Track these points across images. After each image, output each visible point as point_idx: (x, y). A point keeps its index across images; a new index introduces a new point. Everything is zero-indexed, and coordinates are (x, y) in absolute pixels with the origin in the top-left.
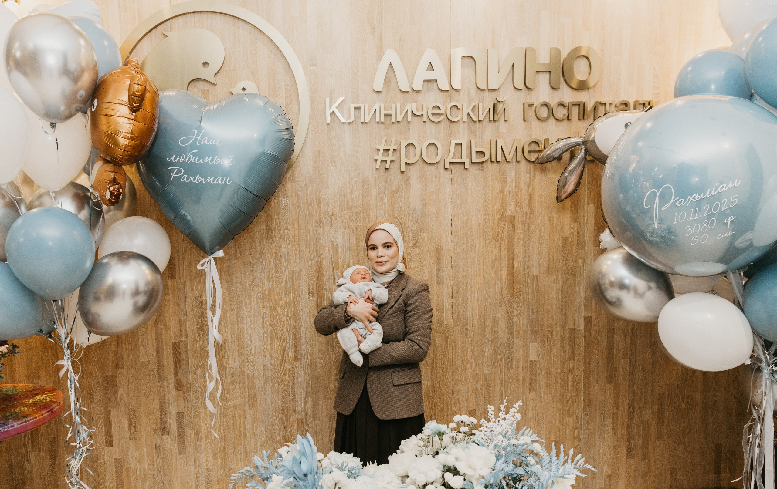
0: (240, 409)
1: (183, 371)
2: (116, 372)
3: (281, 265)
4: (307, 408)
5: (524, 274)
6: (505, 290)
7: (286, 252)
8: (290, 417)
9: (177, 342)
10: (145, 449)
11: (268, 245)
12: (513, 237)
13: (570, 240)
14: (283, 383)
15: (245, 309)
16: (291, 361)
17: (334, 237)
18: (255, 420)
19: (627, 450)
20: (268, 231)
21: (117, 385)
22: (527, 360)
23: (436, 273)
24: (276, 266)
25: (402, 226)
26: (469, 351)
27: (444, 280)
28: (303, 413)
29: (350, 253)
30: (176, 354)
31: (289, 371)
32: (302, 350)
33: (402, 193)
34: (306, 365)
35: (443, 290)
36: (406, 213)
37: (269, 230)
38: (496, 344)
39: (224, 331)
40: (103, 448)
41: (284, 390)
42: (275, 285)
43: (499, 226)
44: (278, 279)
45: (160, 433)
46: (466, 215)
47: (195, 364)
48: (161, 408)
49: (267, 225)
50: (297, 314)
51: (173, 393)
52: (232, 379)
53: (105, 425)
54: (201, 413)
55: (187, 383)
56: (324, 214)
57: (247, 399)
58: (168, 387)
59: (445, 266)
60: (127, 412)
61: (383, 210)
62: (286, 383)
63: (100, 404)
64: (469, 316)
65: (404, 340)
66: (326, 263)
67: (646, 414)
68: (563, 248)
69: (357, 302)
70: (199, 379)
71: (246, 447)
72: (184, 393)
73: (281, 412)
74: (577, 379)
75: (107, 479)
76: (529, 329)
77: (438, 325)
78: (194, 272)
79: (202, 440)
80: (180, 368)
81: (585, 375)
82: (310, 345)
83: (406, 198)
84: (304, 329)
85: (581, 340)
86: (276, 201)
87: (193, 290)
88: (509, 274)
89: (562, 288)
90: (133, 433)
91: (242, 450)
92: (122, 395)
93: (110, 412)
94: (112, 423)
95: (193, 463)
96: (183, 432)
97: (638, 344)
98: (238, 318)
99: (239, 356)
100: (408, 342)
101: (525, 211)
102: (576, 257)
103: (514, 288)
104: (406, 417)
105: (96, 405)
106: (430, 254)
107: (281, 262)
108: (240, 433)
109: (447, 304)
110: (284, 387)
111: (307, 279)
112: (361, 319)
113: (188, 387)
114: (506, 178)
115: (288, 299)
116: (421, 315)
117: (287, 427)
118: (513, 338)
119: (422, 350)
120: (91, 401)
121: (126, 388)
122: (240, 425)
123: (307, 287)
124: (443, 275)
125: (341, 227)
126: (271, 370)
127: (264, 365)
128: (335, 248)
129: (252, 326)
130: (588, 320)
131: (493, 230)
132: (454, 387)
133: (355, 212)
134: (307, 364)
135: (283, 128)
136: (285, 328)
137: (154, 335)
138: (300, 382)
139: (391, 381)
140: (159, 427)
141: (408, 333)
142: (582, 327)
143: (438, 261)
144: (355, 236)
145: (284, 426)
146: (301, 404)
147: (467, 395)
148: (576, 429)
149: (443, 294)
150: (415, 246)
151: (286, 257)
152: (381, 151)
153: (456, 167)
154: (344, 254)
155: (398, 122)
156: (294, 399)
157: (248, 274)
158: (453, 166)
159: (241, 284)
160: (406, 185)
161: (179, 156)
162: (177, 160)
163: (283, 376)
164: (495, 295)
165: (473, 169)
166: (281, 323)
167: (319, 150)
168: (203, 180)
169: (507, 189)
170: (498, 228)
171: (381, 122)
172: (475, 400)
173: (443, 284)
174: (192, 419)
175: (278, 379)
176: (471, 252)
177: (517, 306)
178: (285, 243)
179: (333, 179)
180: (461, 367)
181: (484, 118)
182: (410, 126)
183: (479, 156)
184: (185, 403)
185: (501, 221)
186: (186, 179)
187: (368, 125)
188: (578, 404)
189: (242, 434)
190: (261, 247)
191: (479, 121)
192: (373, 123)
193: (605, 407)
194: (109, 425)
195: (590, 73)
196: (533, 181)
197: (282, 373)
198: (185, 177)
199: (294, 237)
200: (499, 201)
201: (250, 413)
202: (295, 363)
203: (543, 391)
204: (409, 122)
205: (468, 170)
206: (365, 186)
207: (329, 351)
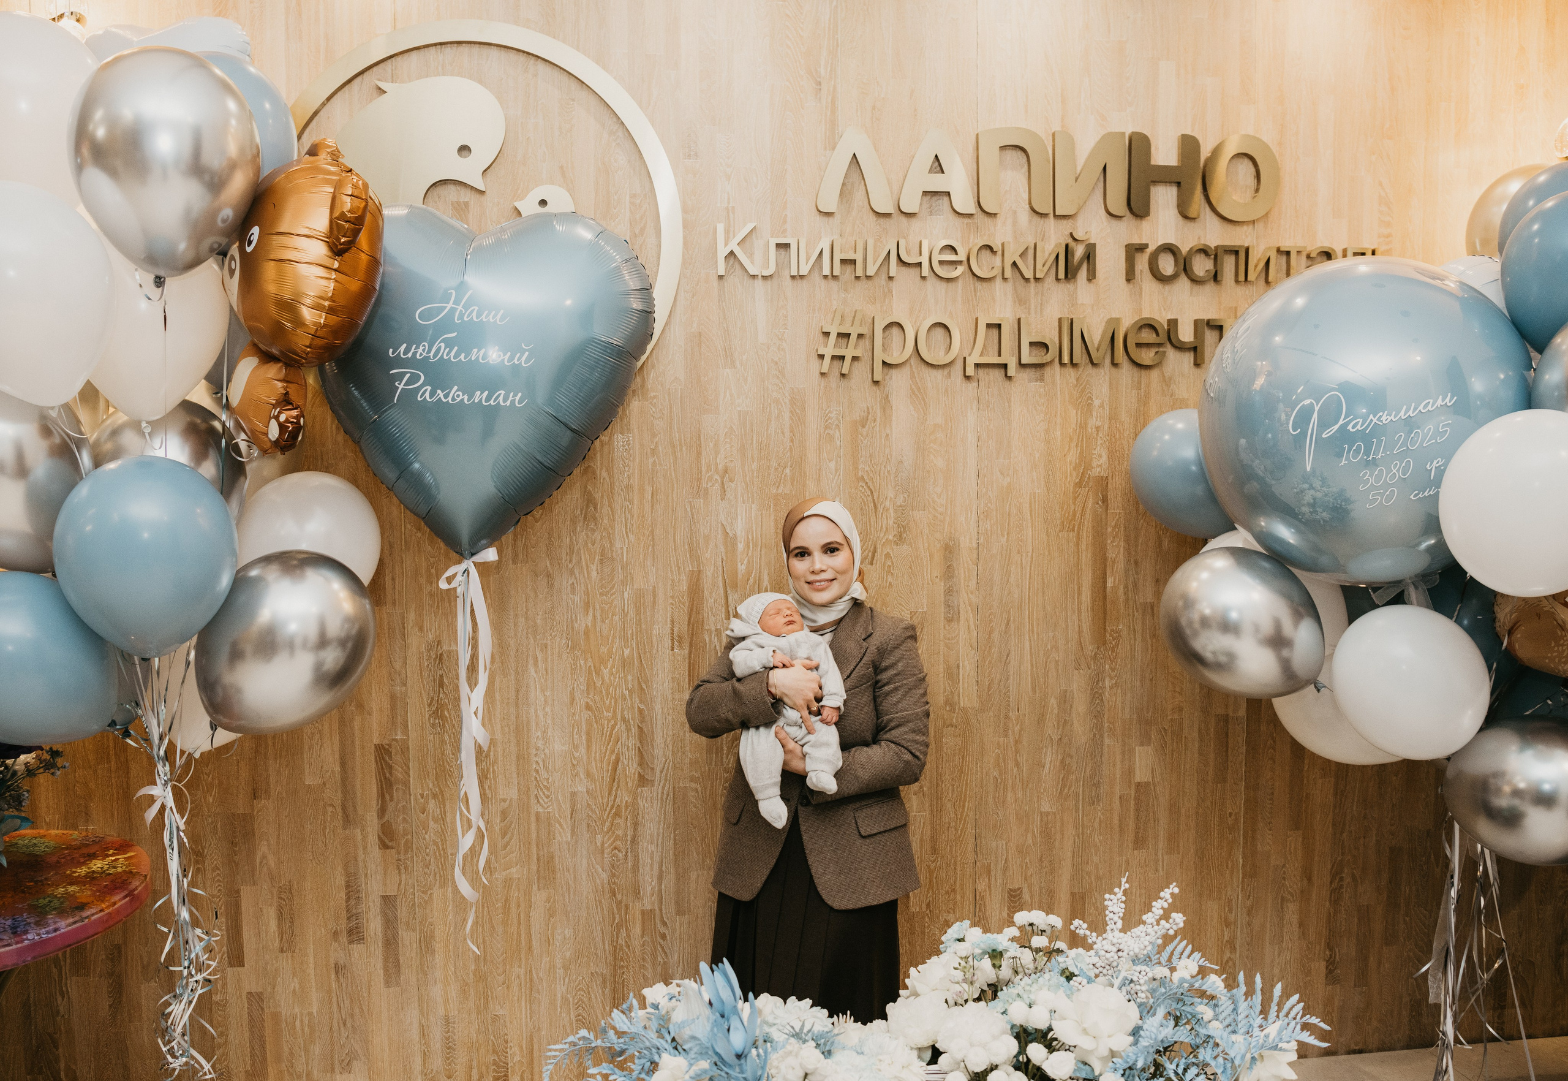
0: (519, 890)
1: (397, 805)
2: (252, 806)
3: (613, 579)
4: (663, 887)
5: (1127, 601)
6: (1087, 635)
7: (625, 549)
8: (627, 907)
9: (385, 742)
10: (312, 972)
11: (587, 535)
12: (1104, 521)
14: (614, 833)
15: (532, 671)
16: (630, 784)
17: (729, 520)
18: (551, 913)
19: (1327, 967)
20: (587, 507)
21: (254, 835)
22: (1130, 782)
23: (945, 596)
24: (602, 579)
25: (873, 497)
26: (1011, 764)
27: (961, 612)
28: (655, 899)
29: (763, 552)
30: (382, 768)
31: (627, 807)
32: (655, 761)
33: (873, 427)
34: (663, 793)
35: (958, 634)
36: (883, 468)
37: (589, 501)
38: (1067, 749)
41: (615, 848)
42: (598, 620)
43: (1075, 498)
44: (606, 607)
45: (345, 939)
46: (1008, 475)
47: (423, 791)
48: (348, 886)
49: (586, 492)
50: (645, 683)
51: (375, 852)
52: (502, 824)
53: (227, 919)
54: (434, 897)
55: (405, 833)
56: (709, 469)
57: (534, 867)
58: (364, 840)
59: (962, 582)
60: (275, 893)
61: (834, 462)
62: (620, 832)
63: (217, 875)
64: (1011, 690)
65: (878, 742)
66: (709, 574)
67: (1365, 892)
70: (431, 823)
71: (531, 971)
72: (399, 853)
73: (607, 895)
74: (1230, 821)
75: (231, 1037)
76: (1135, 717)
77: (948, 708)
78: (425, 591)
79: (437, 956)
80: (392, 800)
81: (1246, 813)
82: (673, 753)
83: (884, 436)
84: (659, 717)
85: (1240, 740)
86: (606, 439)
87: (421, 629)
88: (1094, 601)
90: (288, 942)
93: (238, 892)
94: (243, 917)
95: (417, 1005)
96: (395, 937)
98: (518, 691)
99: (518, 774)
103: (1105, 629)
105: (209, 877)
106: (932, 557)
107: (613, 570)
108: (519, 940)
109: (966, 663)
110: (614, 841)
111: (669, 609)
112: (795, 704)
113: (407, 841)
114: (1090, 399)
115: (627, 652)
116: (908, 691)
117: (619, 927)
118: (1102, 736)
121: (273, 841)
122: (519, 923)
123: (669, 625)
124: (959, 602)
125: (743, 496)
126: (588, 805)
127: (573, 794)
128: (730, 542)
129: (548, 710)
131: (1062, 508)
132: (978, 841)
133: (774, 464)
134: (665, 792)
135: (632, 288)
136: (619, 714)
137: (335, 726)
138: (649, 832)
139: (855, 827)
140: (343, 926)
141: (886, 727)
142: (1242, 712)
143: (949, 573)
144: (773, 517)
145: (615, 926)
146: (652, 878)
147: (1004, 858)
148: (1227, 927)
149: (958, 642)
150: (900, 538)
151: (625, 559)
152: (833, 336)
153: (988, 374)
154: (750, 554)
155: (868, 277)
156: (636, 868)
157: (541, 596)
158: (981, 371)
159: (526, 619)
160: (884, 409)
161: (414, 346)
162: (410, 355)
163: (613, 819)
164: (1067, 642)
165: (1023, 379)
166: (610, 702)
167: (700, 333)
168: (466, 397)
169: (1093, 422)
170: (1074, 503)
171: (833, 276)
172: (1022, 867)
173: (959, 620)
174: (414, 910)
175: (603, 825)
176: (1018, 553)
177: (1111, 668)
178: (624, 529)
179: (728, 395)
180: (994, 798)
181: (1047, 274)
182: (894, 285)
183: (1035, 351)
184: (400, 875)
185: (1081, 487)
186: (427, 394)
187: (805, 281)
188: (1232, 873)
189: (523, 944)
190: (571, 538)
191: (1036, 279)
192: (816, 278)
193: (1284, 879)
194: (236, 920)
195: (1257, 191)
196: (1145, 405)
197: (611, 810)
198: (426, 390)
199: (643, 517)
200: (1077, 446)
201: (540, 898)
202: (639, 789)
203: (1161, 846)
204: (891, 278)
205: (1014, 380)
206: (797, 411)
207: (713, 764)
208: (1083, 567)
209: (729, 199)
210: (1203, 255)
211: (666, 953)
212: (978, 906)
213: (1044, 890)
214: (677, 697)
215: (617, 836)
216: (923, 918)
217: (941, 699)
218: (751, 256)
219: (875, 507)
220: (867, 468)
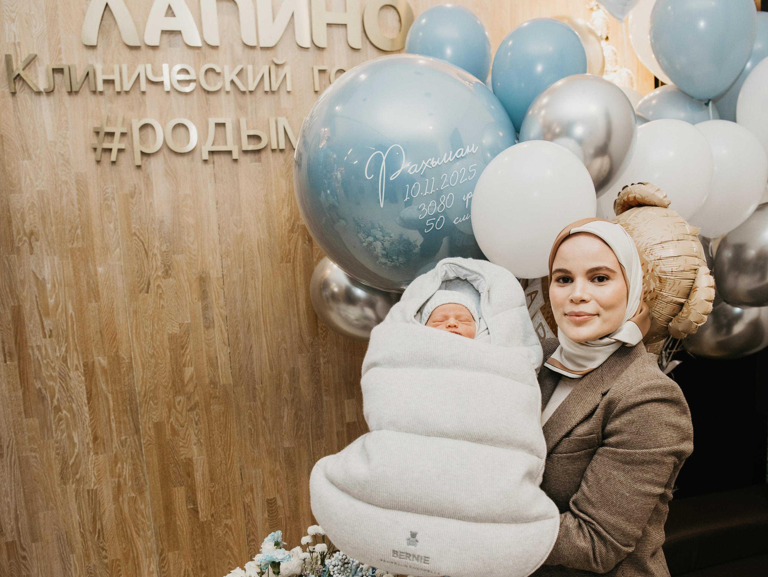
4: (20, 525)
6: (305, 329)
12: (311, 255)
17: (38, 268)
22: (342, 423)
23: (203, 311)
25: (144, 246)
26: (260, 419)
27: (216, 321)
28: (15, 532)
29: (66, 290)
33: (140, 198)
34: (11, 462)
35: (215, 336)
36: (149, 226)
38: (298, 405)
43: (289, 241)
46: (241, 227)
56: (18, 233)
59: (214, 300)
61: (113, 223)
64: (255, 369)
66: (27, 307)
76: (342, 381)
77: (212, 386)
82: (15, 433)
83: (148, 204)
103: (317, 326)
106: (190, 285)
109: (222, 355)
118: (321, 395)
124: (213, 314)
125: (47, 251)
128: (40, 284)
131: (281, 247)
132: (242, 470)
133: (68, 227)
134: (13, 461)
138: (3, 489)
143: (204, 295)
144: (71, 265)
146: (10, 519)
147: (262, 479)
149: (215, 342)
150: (167, 274)
152: (102, 134)
153: (220, 158)
154: (57, 291)
155: (127, 92)
158: (214, 157)
160: (147, 185)
164: (292, 337)
165: (246, 160)
170: (289, 243)
173: (214, 327)
176: (252, 279)
177: (324, 351)
179: (28, 179)
180: (250, 442)
182: (147, 98)
183: (253, 141)
185: (293, 232)
191: (251, 92)
200: (288, 205)
204: (144, 93)
205: (240, 161)
206: (82, 188)
207: (46, 438)
208: (299, 286)
209: (15, 36)
211: (28, 569)
212: (247, 513)
213: (291, 498)
216: (210, 524)
217: (207, 381)
218: (35, 78)
219: (146, 253)
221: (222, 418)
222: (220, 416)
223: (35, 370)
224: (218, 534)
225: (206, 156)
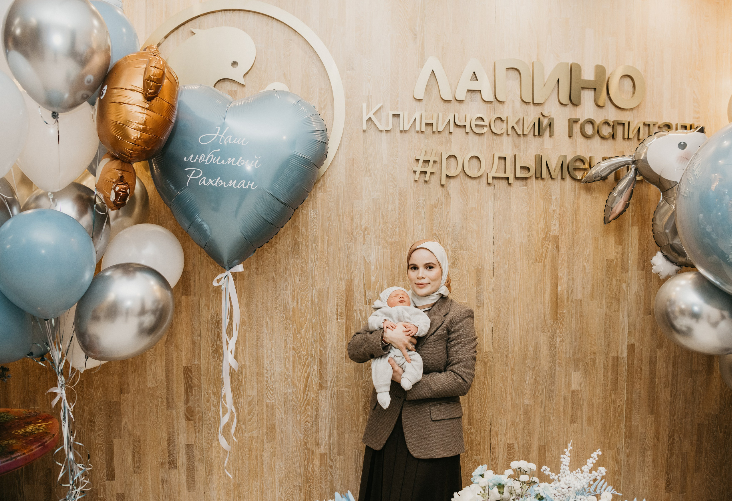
0: (257, 442)
1: (195, 397)
2: (120, 397)
3: (307, 283)
4: (331, 441)
5: (568, 298)
6: (548, 315)
7: (314, 268)
8: (312, 451)
9: (189, 365)
10: (150, 484)
11: (294, 261)
12: (557, 258)
13: (614, 263)
14: (306, 413)
15: (265, 331)
16: (315, 389)
17: (367, 253)
18: (273, 454)
19: (666, 484)
20: (295, 246)
21: (121, 412)
22: (569, 390)
23: (476, 295)
24: (302, 283)
26: (509, 380)
27: (485, 302)
28: (327, 447)
29: (384, 271)
30: (187, 379)
31: (313, 400)
32: (328, 377)
33: (441, 208)
34: (331, 393)
35: (483, 314)
36: (446, 229)
37: (296, 243)
38: (537, 372)
39: (241, 355)
40: (104, 482)
41: (307, 421)
42: (299, 305)
43: (542, 246)
44: (304, 298)
45: (167, 466)
46: (509, 234)
47: (208, 391)
48: (169, 440)
49: (294, 238)
50: (323, 337)
51: (183, 422)
52: (249, 408)
53: (106, 456)
54: (213, 446)
55: (199, 412)
56: (357, 228)
57: (265, 431)
58: (177, 416)
59: (485, 287)
60: (131, 443)
61: (421, 225)
62: (309, 413)
63: (102, 433)
64: (509, 342)
65: (445, 371)
66: (357, 281)
67: (685, 446)
68: (608, 270)
69: (394, 327)
70: (212, 407)
71: (263, 484)
72: (195, 422)
73: (302, 446)
74: (619, 410)
76: (572, 357)
78: (211, 288)
79: (214, 475)
80: (192, 395)
81: (627, 405)
82: (337, 372)
83: (446, 212)
84: (330, 354)
85: (624, 368)
86: (305, 212)
87: (208, 308)
88: (552, 298)
89: (606, 313)
90: (138, 467)
91: (258, 487)
92: (126, 424)
93: (112, 442)
94: (115, 454)
96: (193, 466)
97: (679, 373)
98: (257, 340)
99: (257, 383)
100: (450, 373)
101: (570, 231)
102: (620, 281)
103: (557, 312)
104: (444, 456)
105: (97, 434)
106: (470, 274)
107: (307, 279)
108: (257, 468)
109: (487, 328)
110: (306, 418)
111: (336, 299)
112: (398, 346)
113: (199, 417)
114: (551, 196)
115: (314, 321)
116: (465, 344)
117: (308, 462)
118: (555, 366)
119: (465, 383)
120: (92, 429)
121: (130, 415)
122: (257, 459)
123: (336, 308)
124: (483, 297)
125: (374, 242)
126: (293, 399)
127: (286, 393)
128: (367, 265)
129: (273, 350)
130: (631, 347)
131: (536, 251)
132: (492, 419)
133: (391, 226)
134: (333, 393)
135: (317, 129)
136: (309, 353)
137: (164, 357)
138: (324, 413)
139: (429, 415)
140: (166, 460)
141: (450, 363)
142: (625, 355)
143: (479, 282)
144: (389, 253)
145: (306, 461)
147: (505, 428)
148: (617, 463)
149: (482, 317)
150: (454, 264)
151: (314, 273)
152: (421, 162)
153: (499, 182)
154: (377, 271)
155: (439, 132)
156: (317, 431)
157: (270, 292)
158: (496, 181)
159: (263, 303)
160: (447, 199)
161: (197, 156)
162: (195, 161)
163: (306, 406)
164: (538, 319)
165: (517, 185)
166: (305, 346)
167: (353, 159)
168: (224, 183)
169: (552, 208)
170: (542, 248)
171: (421, 131)
172: (514, 433)
173: (483, 306)
174: (203, 452)
175: (301, 409)
176: (514, 273)
177: (560, 332)
178: (313, 258)
179: (367, 190)
180: (500, 397)
181: (529, 132)
182: (452, 137)
183: (523, 171)
184: (196, 434)
185: (545, 240)
186: (204, 181)
187: (407, 134)
188: (619, 437)
189: (259, 469)
190: (286, 262)
191: (524, 135)
192: (413, 132)
193: (645, 439)
194: (111, 456)
195: (634, 93)
196: (578, 199)
197: (305, 402)
198: (204, 179)
199: (323, 251)
200: (543, 219)
201: (268, 446)
202: (319, 391)
203: (584, 423)
204: (450, 133)
205: (512, 185)
206: (402, 199)
207: (358, 378)
208: (546, 280)
209: (369, 91)
210: (607, 125)
211: (332, 476)
212: (492, 453)
213: (525, 444)
214: (339, 344)
215: (308, 415)
218: (380, 120)
220: (438, 229)
221: (482, 376)
222: (481, 375)
223: (356, 327)
224: (469, 467)
225: (490, 180)
